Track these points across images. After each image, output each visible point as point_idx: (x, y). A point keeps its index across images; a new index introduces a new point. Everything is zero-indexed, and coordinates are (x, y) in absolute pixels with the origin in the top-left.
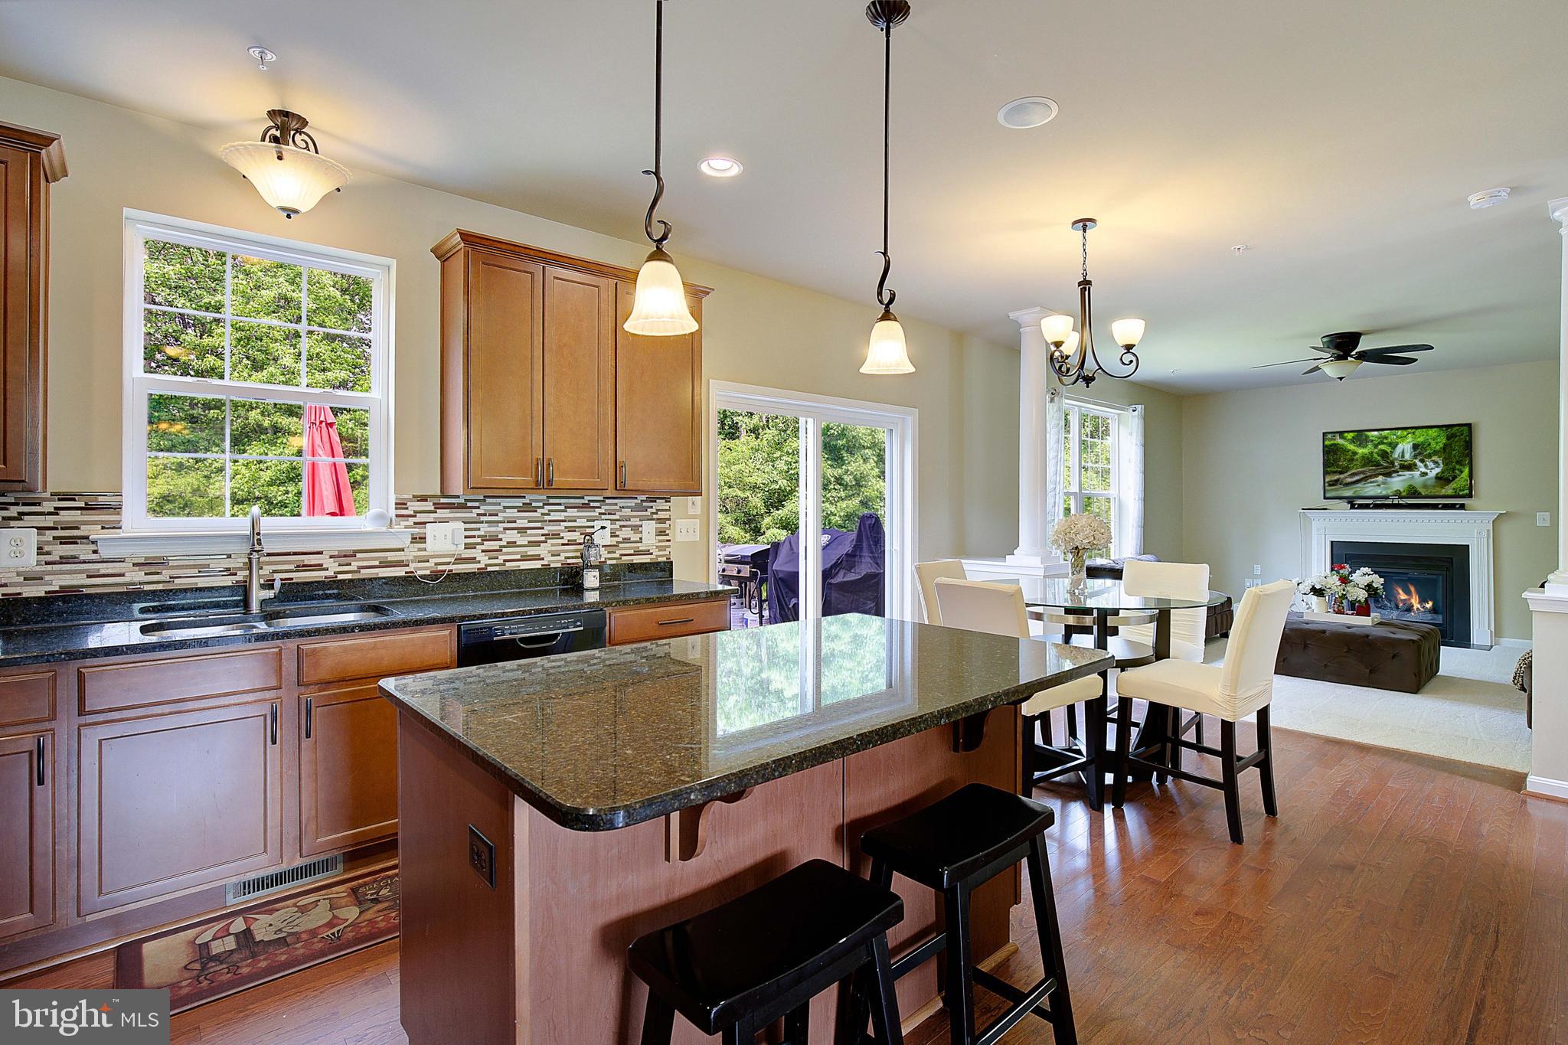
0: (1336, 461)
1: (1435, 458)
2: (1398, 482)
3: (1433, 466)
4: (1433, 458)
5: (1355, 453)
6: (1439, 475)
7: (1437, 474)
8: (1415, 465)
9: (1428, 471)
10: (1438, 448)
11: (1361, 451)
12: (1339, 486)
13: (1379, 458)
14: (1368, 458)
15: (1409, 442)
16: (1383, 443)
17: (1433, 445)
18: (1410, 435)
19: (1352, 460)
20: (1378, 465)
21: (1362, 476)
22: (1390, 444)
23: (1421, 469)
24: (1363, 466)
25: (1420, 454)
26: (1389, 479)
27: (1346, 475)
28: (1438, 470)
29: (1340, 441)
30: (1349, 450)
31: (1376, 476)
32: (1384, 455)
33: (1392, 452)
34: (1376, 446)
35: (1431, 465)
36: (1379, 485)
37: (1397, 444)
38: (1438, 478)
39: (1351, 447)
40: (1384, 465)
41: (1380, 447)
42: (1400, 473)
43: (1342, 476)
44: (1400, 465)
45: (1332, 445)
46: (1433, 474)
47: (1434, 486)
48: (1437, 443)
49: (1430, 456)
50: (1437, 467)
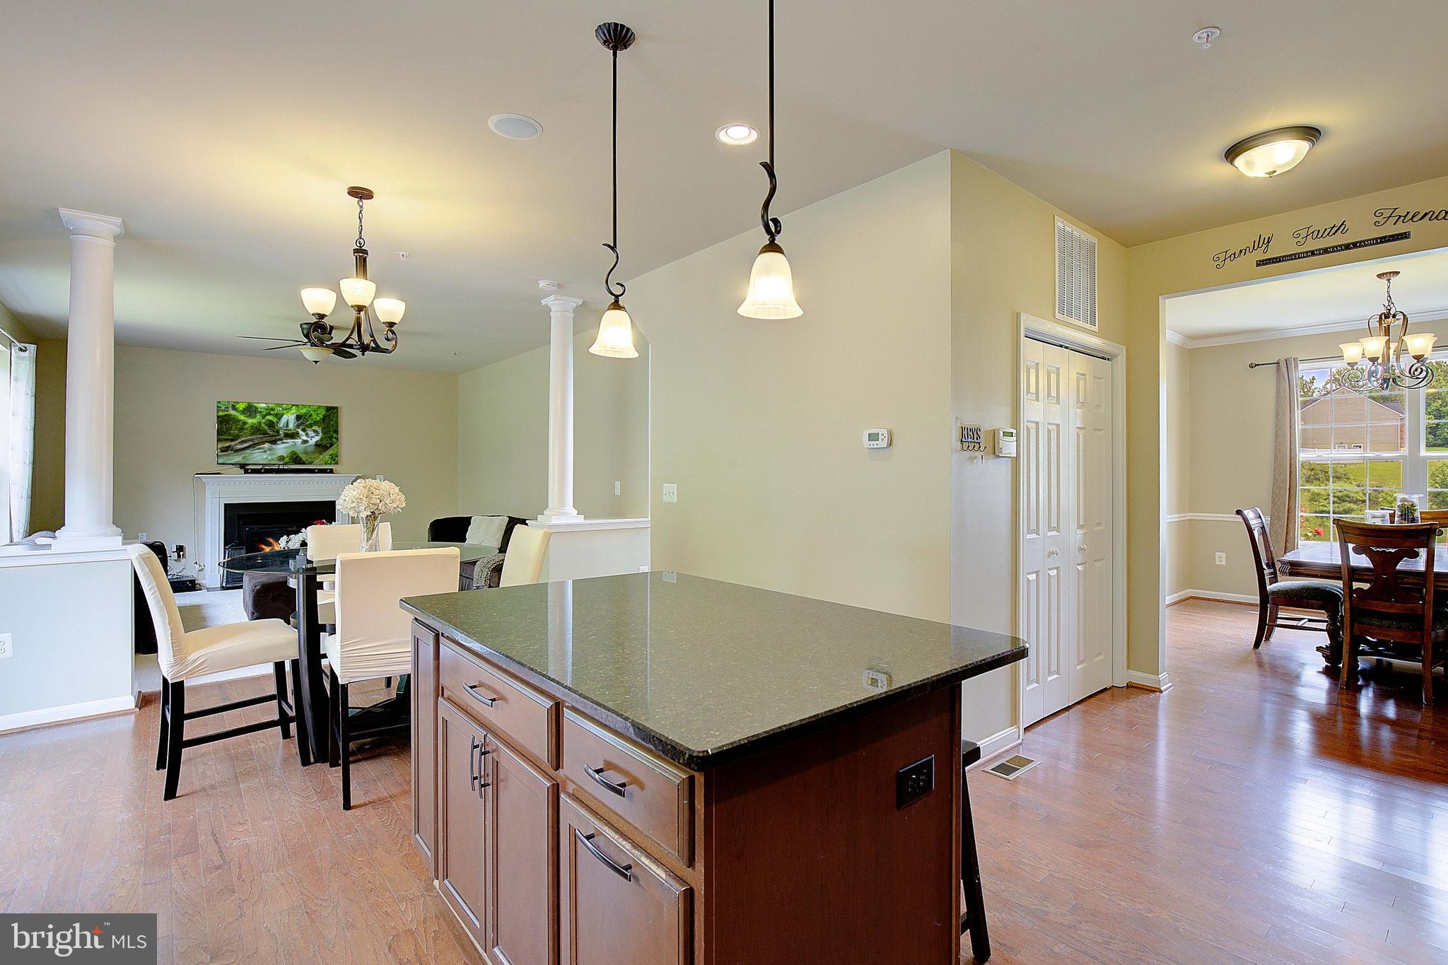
0: (229, 429)
1: (315, 428)
2: (282, 449)
3: (313, 434)
4: (314, 428)
5: (245, 423)
6: (318, 443)
7: (317, 442)
8: (298, 433)
9: (309, 439)
10: (318, 419)
11: (250, 421)
12: (230, 452)
13: (266, 427)
14: (256, 427)
15: (293, 414)
16: (270, 414)
17: (314, 416)
18: (294, 407)
19: (242, 429)
20: (265, 433)
21: (251, 443)
22: (276, 415)
23: (302, 438)
24: (252, 434)
25: (302, 424)
26: (274, 446)
27: (236, 442)
28: (318, 438)
29: (232, 412)
30: (241, 420)
31: (263, 443)
32: (271, 425)
33: (277, 422)
34: (264, 417)
35: (311, 433)
36: (265, 452)
37: (283, 415)
38: (317, 445)
39: (242, 417)
40: (270, 433)
41: (269, 417)
42: (284, 441)
43: (233, 443)
44: (285, 433)
45: (226, 415)
46: (313, 441)
47: (314, 453)
48: (317, 414)
49: (311, 426)
50: (317, 435)
